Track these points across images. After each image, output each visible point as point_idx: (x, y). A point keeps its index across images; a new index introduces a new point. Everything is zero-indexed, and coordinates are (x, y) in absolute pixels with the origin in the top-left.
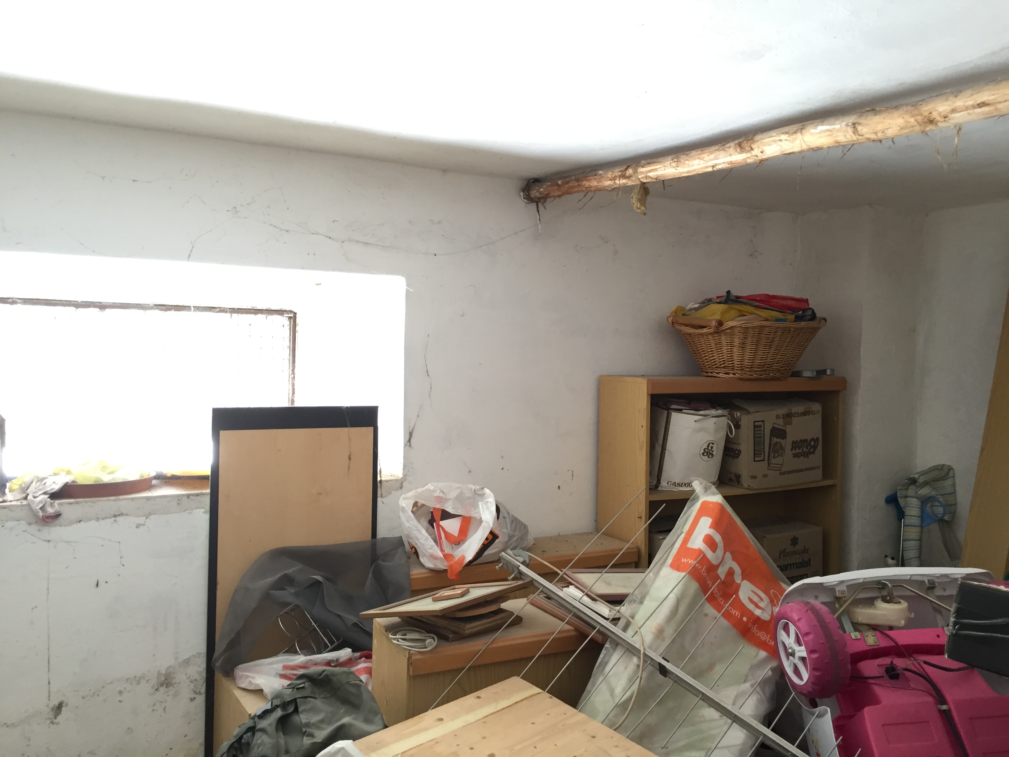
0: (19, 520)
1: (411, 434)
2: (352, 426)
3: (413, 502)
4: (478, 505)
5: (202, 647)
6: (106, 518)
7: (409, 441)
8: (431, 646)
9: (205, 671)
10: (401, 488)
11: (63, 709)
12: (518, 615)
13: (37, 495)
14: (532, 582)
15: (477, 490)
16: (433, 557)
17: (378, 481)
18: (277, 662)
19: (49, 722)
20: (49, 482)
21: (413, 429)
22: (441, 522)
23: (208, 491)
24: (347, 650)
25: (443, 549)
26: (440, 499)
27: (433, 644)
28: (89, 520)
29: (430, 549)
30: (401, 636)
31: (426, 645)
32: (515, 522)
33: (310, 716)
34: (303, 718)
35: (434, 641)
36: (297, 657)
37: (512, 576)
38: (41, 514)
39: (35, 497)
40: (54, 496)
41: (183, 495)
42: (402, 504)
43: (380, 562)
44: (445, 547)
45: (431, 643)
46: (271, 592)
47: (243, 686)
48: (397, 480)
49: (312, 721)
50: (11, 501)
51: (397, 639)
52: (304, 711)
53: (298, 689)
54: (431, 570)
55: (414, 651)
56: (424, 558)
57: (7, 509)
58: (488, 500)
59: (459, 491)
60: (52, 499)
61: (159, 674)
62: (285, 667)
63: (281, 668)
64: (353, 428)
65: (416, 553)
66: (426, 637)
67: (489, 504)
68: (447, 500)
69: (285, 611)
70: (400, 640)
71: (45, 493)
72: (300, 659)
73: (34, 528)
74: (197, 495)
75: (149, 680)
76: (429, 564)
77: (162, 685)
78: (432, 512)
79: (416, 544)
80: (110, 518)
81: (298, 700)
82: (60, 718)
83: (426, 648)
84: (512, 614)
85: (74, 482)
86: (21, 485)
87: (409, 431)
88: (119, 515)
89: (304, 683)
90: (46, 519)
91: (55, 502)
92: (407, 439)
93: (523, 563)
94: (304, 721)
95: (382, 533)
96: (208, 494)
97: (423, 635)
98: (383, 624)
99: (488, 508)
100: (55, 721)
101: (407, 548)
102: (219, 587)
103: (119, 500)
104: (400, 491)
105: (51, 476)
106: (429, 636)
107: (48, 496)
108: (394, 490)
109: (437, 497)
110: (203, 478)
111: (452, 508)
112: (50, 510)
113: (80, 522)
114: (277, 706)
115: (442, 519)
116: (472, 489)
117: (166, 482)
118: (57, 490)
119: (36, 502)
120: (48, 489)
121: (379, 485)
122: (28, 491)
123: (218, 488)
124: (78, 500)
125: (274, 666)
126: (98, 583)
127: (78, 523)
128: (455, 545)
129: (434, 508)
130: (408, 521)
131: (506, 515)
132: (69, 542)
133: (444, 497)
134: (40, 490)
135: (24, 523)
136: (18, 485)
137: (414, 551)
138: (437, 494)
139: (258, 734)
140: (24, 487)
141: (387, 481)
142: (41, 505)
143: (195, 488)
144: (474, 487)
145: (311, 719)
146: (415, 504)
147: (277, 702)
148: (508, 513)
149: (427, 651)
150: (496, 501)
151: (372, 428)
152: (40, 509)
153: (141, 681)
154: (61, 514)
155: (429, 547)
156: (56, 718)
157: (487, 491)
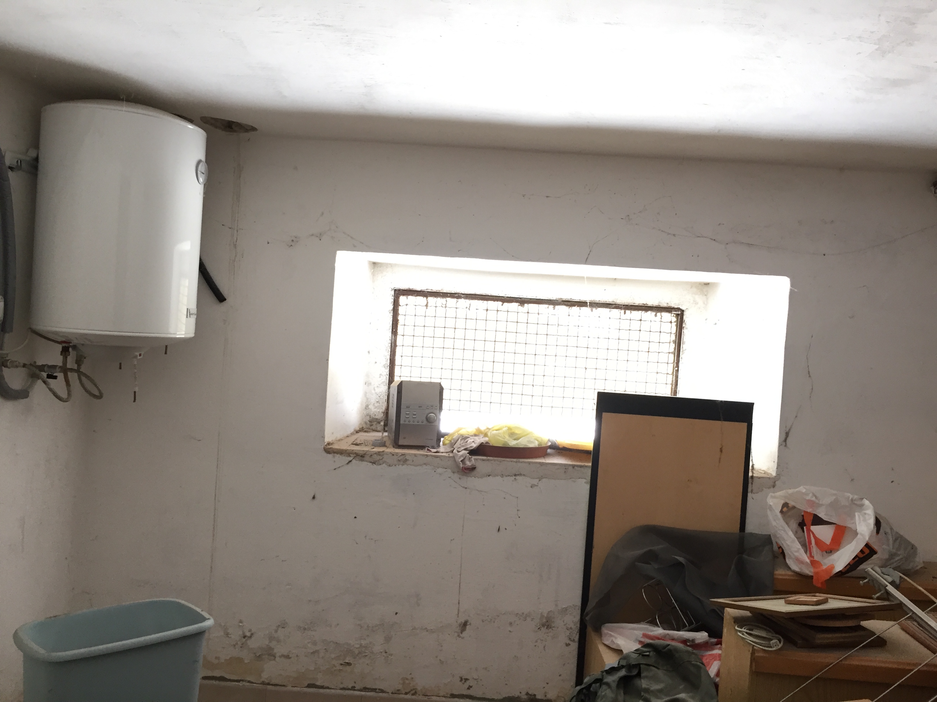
0: (446, 468)
1: (787, 434)
2: (725, 420)
3: (782, 502)
4: (855, 516)
5: (578, 601)
6: (509, 476)
7: (785, 440)
8: (775, 647)
9: (579, 623)
10: (774, 486)
11: (467, 627)
12: (880, 636)
13: (460, 450)
14: (901, 605)
15: (855, 500)
16: (800, 562)
17: (749, 477)
18: (640, 629)
19: (456, 634)
20: (470, 440)
21: (790, 430)
22: (812, 527)
23: (590, 464)
24: (704, 633)
25: (812, 555)
26: (811, 503)
27: (778, 646)
28: (496, 475)
29: (796, 552)
30: (747, 630)
31: (770, 644)
32: (899, 540)
33: (651, 683)
34: (644, 683)
35: (780, 642)
36: (656, 628)
37: (878, 595)
38: (461, 465)
39: (459, 452)
40: (473, 452)
41: (570, 465)
42: (769, 502)
43: (745, 556)
44: (815, 552)
45: (776, 644)
46: (636, 563)
47: (607, 643)
48: (769, 478)
49: (652, 689)
50: (442, 453)
51: (743, 632)
52: (646, 677)
53: (643, 655)
54: (797, 573)
55: (759, 647)
56: (791, 560)
57: (439, 458)
58: (867, 512)
59: (834, 497)
60: (470, 455)
61: (542, 616)
62: (645, 636)
63: (641, 636)
64: (726, 422)
65: (783, 554)
66: (773, 637)
67: (867, 516)
68: (820, 505)
69: (649, 583)
70: (745, 633)
71: (465, 449)
72: (659, 631)
73: (456, 476)
74: (581, 467)
75: (533, 618)
76: (795, 567)
77: (543, 625)
78: (803, 516)
79: (782, 544)
80: (511, 476)
81: (641, 666)
82: (464, 634)
83: (771, 647)
84: (873, 634)
85: (487, 443)
86: (451, 441)
87: (786, 430)
88: (518, 475)
89: (649, 652)
90: (465, 470)
91: (472, 457)
92: (783, 439)
93: (892, 583)
94: (644, 686)
95: (750, 528)
96: (590, 467)
97: (770, 634)
98: (733, 615)
99: (865, 520)
100: (461, 635)
101: (775, 548)
102: (594, 550)
103: (519, 462)
104: (772, 489)
105: (472, 436)
106: (776, 637)
107: (468, 452)
108: (766, 488)
109: (809, 501)
110: (587, 452)
111: (825, 514)
112: (468, 464)
113: (489, 476)
114: (623, 667)
115: (813, 524)
116: (849, 497)
117: (559, 452)
118: (475, 448)
119: (459, 455)
120: (468, 447)
121: (750, 480)
122: (455, 446)
123: (598, 462)
124: (489, 458)
125: (635, 631)
126: (499, 528)
127: (488, 476)
128: (826, 552)
129: (805, 512)
130: (775, 520)
131: (888, 530)
132: (481, 491)
133: (817, 501)
134: (463, 446)
135: (449, 470)
136: (449, 440)
137: (781, 551)
138: (808, 498)
139: (604, 687)
140: (453, 443)
141: (759, 478)
142: (462, 458)
143: (581, 460)
144: (851, 496)
145: (651, 687)
146: (785, 505)
147: (624, 663)
148: (891, 529)
149: (771, 651)
150: (876, 513)
151: (746, 424)
152: (462, 461)
153: (528, 618)
154: (475, 468)
155: (796, 549)
156: (461, 633)
157: (866, 502)
